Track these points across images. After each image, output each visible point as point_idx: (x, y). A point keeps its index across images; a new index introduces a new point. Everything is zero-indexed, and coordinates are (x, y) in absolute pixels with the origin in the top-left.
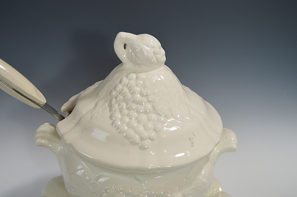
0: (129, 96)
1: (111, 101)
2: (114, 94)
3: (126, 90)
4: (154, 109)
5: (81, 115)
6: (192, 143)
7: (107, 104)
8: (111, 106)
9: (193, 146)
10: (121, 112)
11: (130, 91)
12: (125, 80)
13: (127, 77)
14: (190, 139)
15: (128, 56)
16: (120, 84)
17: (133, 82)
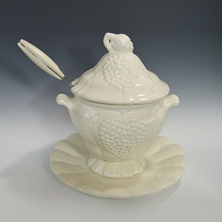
0: (115, 66)
1: (103, 71)
2: (105, 67)
3: (113, 64)
4: (129, 73)
5: (86, 81)
6: (152, 91)
7: (101, 73)
8: (104, 74)
9: (153, 93)
10: (110, 75)
11: (115, 64)
12: (112, 59)
13: (112, 57)
14: (151, 89)
15: (112, 47)
16: (108, 61)
17: (116, 59)
